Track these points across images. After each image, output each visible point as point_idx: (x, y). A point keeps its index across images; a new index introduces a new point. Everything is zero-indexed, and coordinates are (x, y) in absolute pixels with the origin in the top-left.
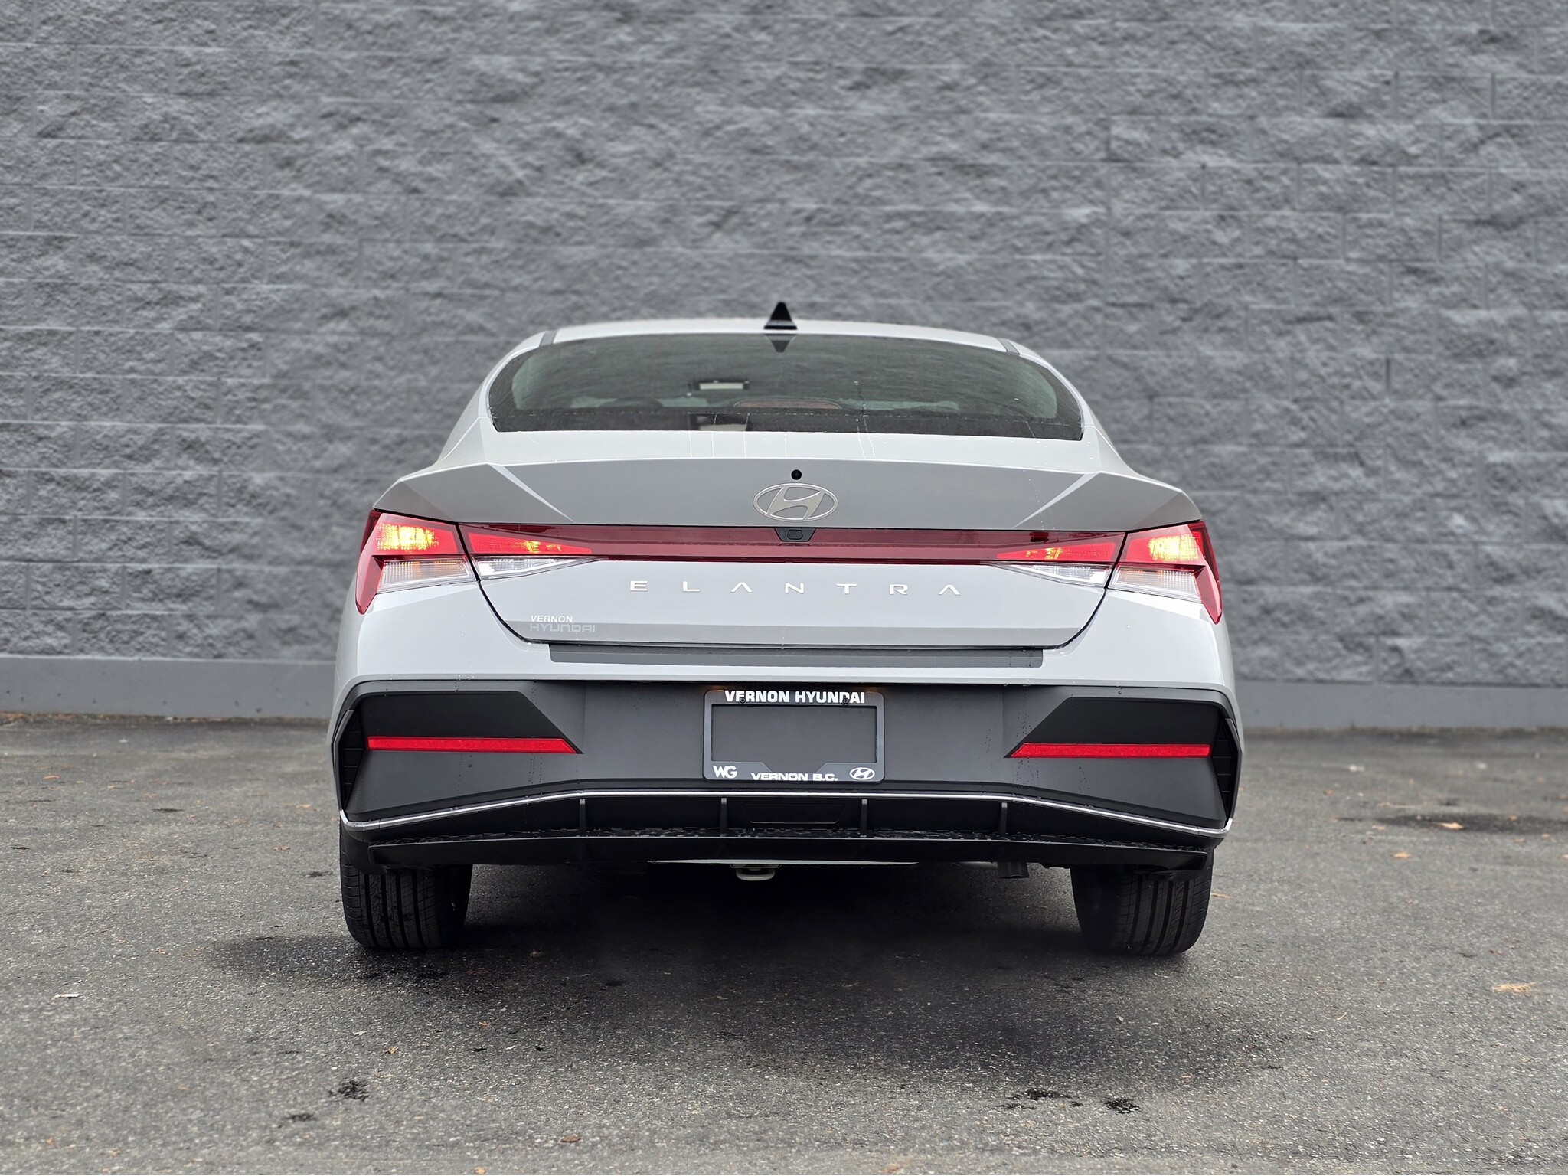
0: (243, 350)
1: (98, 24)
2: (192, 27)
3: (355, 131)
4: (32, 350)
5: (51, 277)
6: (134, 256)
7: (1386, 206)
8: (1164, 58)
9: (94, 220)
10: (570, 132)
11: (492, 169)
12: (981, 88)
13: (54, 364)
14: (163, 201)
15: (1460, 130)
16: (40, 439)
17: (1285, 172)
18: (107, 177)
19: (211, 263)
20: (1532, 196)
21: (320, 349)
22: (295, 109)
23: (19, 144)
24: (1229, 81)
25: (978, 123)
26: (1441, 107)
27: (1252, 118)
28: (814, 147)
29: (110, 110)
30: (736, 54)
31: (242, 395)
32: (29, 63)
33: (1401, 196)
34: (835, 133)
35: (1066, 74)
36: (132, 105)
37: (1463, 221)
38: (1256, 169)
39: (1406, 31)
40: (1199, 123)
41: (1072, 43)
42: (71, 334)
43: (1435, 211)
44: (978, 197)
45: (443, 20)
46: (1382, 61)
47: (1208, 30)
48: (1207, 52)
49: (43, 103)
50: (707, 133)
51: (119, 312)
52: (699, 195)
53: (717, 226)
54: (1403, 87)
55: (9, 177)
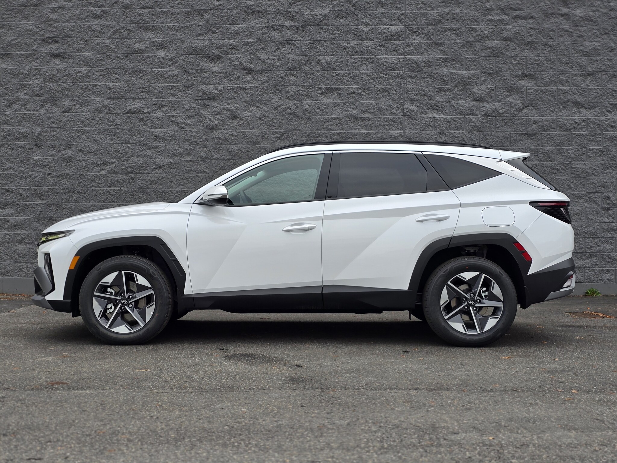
0: (128, 179)
1: (82, 76)
2: (112, 77)
3: (163, 109)
4: (61, 180)
5: (67, 157)
6: (93, 150)
7: (493, 129)
8: (421, 83)
9: (81, 139)
10: (231, 109)
11: (207, 120)
12: (363, 93)
13: (68, 184)
14: (103, 132)
15: (516, 105)
16: (64, 208)
17: (460, 119)
18: (85, 125)
19: (118, 152)
20: (539, 125)
21: (153, 179)
22: (144, 102)
23: (57, 115)
24: (442, 90)
25: (362, 104)
26: (510, 97)
27: (449, 102)
28: (310, 112)
29: (86, 103)
30: (285, 83)
31: (128, 194)
32: (60, 89)
33: (497, 126)
34: (316, 108)
35: (390, 88)
36: (93, 102)
37: (517, 133)
38: (451, 118)
39: (498, 73)
40: (432, 103)
41: (392, 79)
42: (73, 175)
43: (508, 130)
44: (362, 128)
45: (191, 74)
46: (491, 83)
47: (435, 74)
48: (435, 81)
49: (64, 102)
50: (276, 109)
51: (89, 168)
52: (273, 128)
53: (279, 138)
54: (498, 91)
55: (53, 125)
